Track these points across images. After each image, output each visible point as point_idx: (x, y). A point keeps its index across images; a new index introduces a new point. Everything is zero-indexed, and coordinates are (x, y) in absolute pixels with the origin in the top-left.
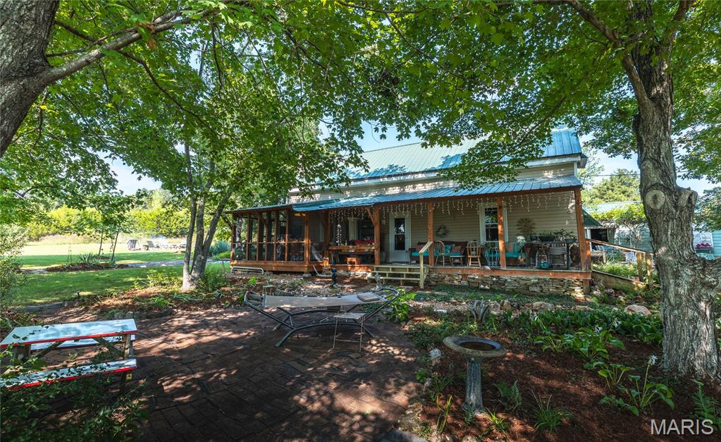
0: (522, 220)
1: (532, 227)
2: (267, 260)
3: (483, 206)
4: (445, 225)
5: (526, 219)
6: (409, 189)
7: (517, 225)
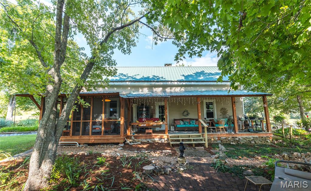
0: (222, 108)
1: (227, 112)
2: (82, 135)
3: (205, 101)
4: (187, 110)
5: (224, 108)
6: (168, 90)
7: (220, 111)
